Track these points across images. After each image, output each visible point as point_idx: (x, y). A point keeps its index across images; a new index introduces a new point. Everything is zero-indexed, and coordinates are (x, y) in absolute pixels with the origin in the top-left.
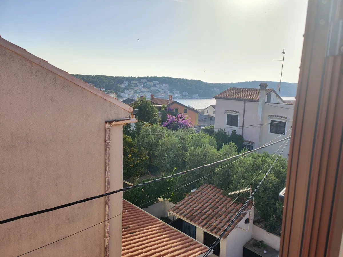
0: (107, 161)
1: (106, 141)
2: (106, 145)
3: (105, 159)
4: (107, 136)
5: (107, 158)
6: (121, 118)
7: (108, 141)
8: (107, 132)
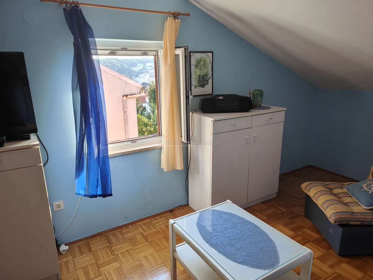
0: (126, 124)
1: (125, 110)
2: (125, 112)
3: (125, 123)
4: (125, 106)
5: (126, 122)
6: (134, 92)
7: (126, 110)
8: (124, 103)
